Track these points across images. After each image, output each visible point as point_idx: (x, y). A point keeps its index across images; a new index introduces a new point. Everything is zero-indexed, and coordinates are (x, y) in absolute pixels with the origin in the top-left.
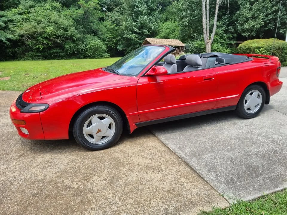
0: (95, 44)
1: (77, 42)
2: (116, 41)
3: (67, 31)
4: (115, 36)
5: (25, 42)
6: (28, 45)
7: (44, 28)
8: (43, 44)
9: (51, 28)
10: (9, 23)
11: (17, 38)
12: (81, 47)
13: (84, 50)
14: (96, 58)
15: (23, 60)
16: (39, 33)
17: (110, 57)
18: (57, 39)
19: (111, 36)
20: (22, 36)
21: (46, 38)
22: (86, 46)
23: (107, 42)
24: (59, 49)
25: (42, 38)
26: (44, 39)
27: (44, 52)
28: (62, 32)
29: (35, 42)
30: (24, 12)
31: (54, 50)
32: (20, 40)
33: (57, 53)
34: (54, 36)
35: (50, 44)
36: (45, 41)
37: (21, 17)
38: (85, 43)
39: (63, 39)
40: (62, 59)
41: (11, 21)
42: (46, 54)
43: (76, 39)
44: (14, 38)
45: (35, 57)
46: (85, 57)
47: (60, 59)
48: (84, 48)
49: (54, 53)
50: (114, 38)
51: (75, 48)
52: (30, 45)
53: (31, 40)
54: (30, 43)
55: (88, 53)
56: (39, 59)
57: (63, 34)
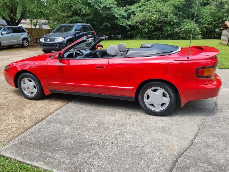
0: (189, 27)
1: (174, 26)
2: (217, 23)
3: (167, 18)
4: (216, 19)
5: (138, 27)
6: (140, 29)
7: (150, 16)
8: (148, 28)
9: (155, 16)
10: (131, 14)
11: (134, 24)
12: (176, 30)
13: (179, 32)
14: (188, 40)
15: (135, 40)
16: (147, 20)
17: (202, 39)
18: (158, 24)
19: (212, 19)
20: (137, 22)
21: (151, 24)
22: (181, 29)
23: (206, 25)
24: (160, 32)
25: (148, 23)
26: (149, 24)
27: (149, 34)
28: (163, 18)
29: (144, 27)
30: (142, 5)
31: (156, 32)
32: (135, 26)
33: (157, 35)
34: (156, 22)
35: (153, 28)
36: (149, 26)
37: (140, 9)
38: (181, 27)
39: (163, 23)
40: (160, 39)
41: (133, 12)
42: (150, 35)
43: (173, 23)
44: (132, 24)
45: (143, 37)
46: (179, 39)
47: (158, 40)
48: (179, 31)
49: (155, 35)
50: (215, 21)
51: (172, 31)
52: (141, 29)
53: (141, 25)
54: (141, 27)
55: (182, 35)
56: (145, 39)
57: (163, 20)
